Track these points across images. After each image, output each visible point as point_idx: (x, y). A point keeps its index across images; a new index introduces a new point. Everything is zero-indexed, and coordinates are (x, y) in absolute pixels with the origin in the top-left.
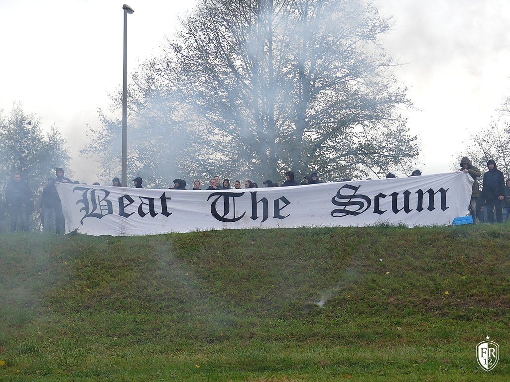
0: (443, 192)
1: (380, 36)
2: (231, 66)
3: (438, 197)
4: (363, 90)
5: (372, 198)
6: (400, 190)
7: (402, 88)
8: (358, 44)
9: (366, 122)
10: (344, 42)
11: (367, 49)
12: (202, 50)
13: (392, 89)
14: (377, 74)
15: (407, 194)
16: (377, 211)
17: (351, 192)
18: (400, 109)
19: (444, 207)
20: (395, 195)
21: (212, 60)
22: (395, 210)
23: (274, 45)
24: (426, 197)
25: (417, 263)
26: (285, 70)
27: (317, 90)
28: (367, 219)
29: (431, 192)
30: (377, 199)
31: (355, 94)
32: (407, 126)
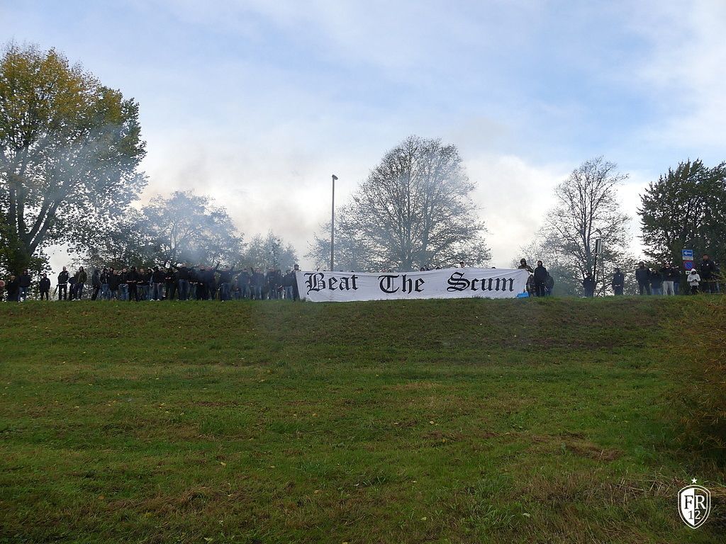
0: (511, 281)
1: (470, 193)
2: (386, 209)
3: (508, 283)
4: (460, 223)
5: (471, 281)
6: (487, 278)
7: (482, 222)
8: (457, 197)
9: (462, 241)
10: (449, 196)
11: (462, 200)
12: (371, 201)
13: (476, 223)
14: (468, 214)
15: (490, 280)
16: (473, 289)
17: (459, 277)
18: (480, 234)
19: (511, 290)
20: (484, 280)
21: (377, 206)
22: (483, 289)
23: (411, 198)
24: (501, 282)
25: (497, 319)
26: (417, 212)
27: (435, 222)
28: (468, 294)
29: (504, 280)
30: (473, 282)
31: (455, 225)
32: (485, 243)
